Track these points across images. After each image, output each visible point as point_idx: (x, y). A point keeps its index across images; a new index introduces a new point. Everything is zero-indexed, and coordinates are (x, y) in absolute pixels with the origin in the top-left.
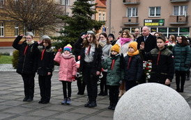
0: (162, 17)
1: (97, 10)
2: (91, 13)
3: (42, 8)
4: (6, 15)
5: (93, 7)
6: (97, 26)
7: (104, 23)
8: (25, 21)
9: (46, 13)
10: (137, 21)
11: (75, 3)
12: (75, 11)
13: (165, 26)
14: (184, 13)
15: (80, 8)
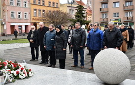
0: (119, 18)
1: (87, 15)
2: (84, 17)
3: (61, 16)
4: (45, 20)
5: (85, 14)
6: (87, 23)
7: (90, 21)
8: (54, 22)
9: (63, 18)
10: (107, 20)
11: (76, 13)
12: (77, 16)
13: (121, 22)
14: (131, 15)
15: (79, 15)
